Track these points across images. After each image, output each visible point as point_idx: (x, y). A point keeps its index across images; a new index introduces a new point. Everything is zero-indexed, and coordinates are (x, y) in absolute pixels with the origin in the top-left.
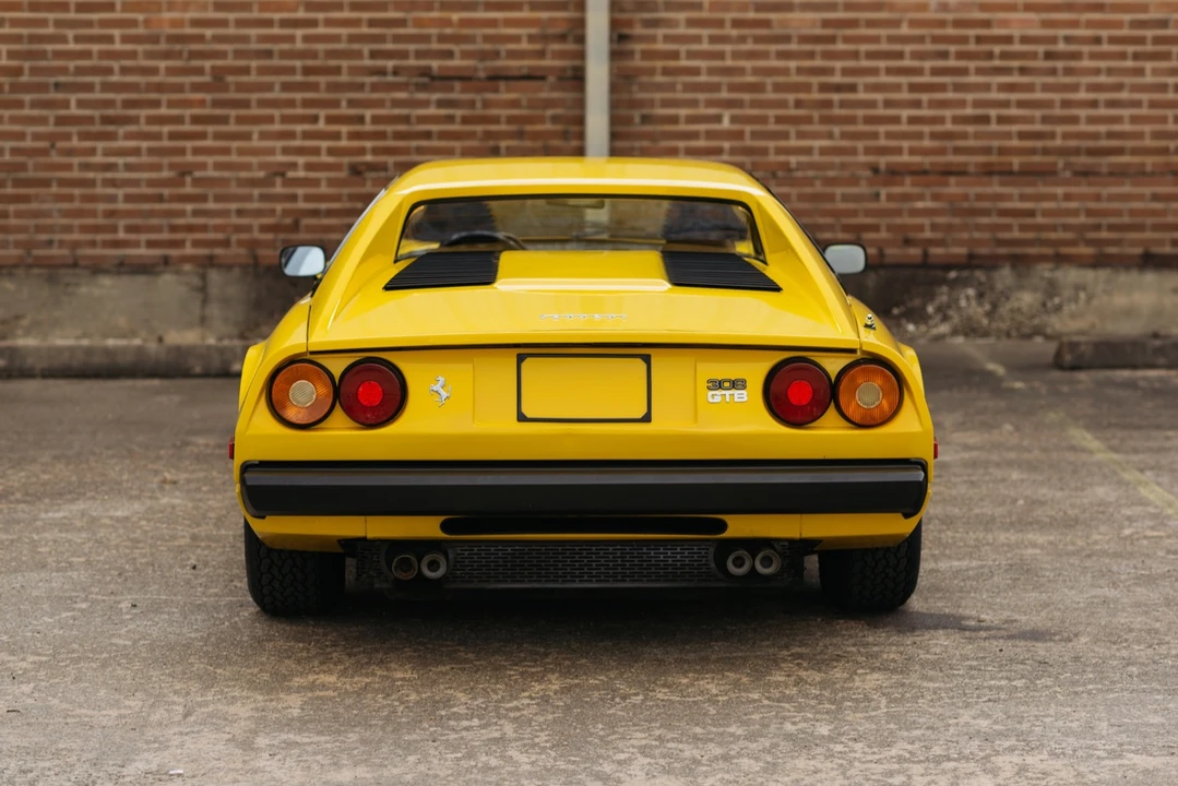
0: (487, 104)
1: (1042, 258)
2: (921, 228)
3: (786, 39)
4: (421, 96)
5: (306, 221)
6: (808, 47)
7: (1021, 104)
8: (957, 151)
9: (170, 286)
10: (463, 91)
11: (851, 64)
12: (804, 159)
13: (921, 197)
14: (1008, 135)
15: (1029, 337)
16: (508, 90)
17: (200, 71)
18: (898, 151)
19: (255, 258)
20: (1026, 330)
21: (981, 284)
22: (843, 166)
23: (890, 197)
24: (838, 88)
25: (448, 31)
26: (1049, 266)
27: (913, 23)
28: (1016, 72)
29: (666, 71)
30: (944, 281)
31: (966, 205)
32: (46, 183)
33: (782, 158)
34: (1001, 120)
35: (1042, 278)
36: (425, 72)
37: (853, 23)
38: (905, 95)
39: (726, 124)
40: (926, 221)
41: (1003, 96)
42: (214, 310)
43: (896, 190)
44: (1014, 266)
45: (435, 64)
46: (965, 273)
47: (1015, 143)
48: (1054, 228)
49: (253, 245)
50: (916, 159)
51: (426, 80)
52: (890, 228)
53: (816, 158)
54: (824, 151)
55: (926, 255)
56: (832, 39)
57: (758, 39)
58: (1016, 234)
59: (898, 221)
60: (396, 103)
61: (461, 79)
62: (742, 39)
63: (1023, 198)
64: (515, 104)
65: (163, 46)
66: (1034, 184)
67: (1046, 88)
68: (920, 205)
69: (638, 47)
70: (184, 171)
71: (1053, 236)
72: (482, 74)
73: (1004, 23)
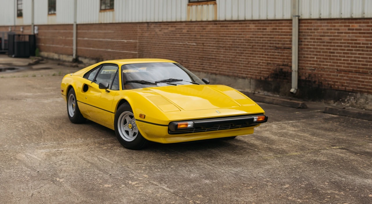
0: (284, 53)
1: (365, 92)
2: (344, 83)
3: (324, 42)
4: (275, 51)
5: (262, 72)
6: (327, 44)
7: (362, 58)
8: (351, 67)
9: (247, 81)
10: (281, 50)
11: (334, 48)
12: (327, 67)
13: (345, 76)
14: (359, 64)
15: (362, 109)
16: (286, 51)
17: (250, 45)
18: (341, 66)
19: (256, 78)
20: (362, 107)
21: (355, 96)
22: (333, 69)
23: (340, 76)
24: (332, 53)
25: (279, 39)
26: (366, 94)
27: (344, 40)
28: (361, 51)
29: (307, 48)
30: (348, 95)
31: (352, 79)
32: (234, 63)
33: (323, 66)
34: (359, 61)
35: (365, 96)
36: (276, 47)
37: (334, 39)
38: (342, 55)
39: (315, 59)
40: (345, 81)
41: (359, 56)
42: (251, 86)
43: (341, 74)
44: (360, 93)
45: (277, 45)
46: (352, 93)
47: (361, 66)
48: (367, 85)
49: (256, 75)
50: (344, 68)
51: (275, 48)
52: (340, 82)
53: (329, 67)
54: (330, 65)
55: (345, 89)
56: (331, 43)
57: (320, 42)
58: (361, 86)
59: (341, 81)
60: (273, 52)
61: (280, 48)
62: (318, 42)
63: (362, 78)
64: (287, 53)
65: (247, 41)
66: (364, 76)
67: (367, 54)
68: (345, 78)
69: (303, 43)
70: (249, 62)
71: (367, 87)
72: (283, 48)
73: (359, 40)
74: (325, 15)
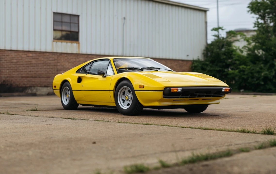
31: (29, 81)
35: (36, 88)
37: (19, 61)
38: (24, 69)
41: (32, 69)
46: (29, 88)
47: (33, 74)
50: (25, 76)
55: (26, 86)
56: (17, 63)
57: (11, 63)
58: (34, 84)
63: (34, 80)
67: (36, 68)
68: (25, 81)
71: (37, 84)
74: (14, 48)
